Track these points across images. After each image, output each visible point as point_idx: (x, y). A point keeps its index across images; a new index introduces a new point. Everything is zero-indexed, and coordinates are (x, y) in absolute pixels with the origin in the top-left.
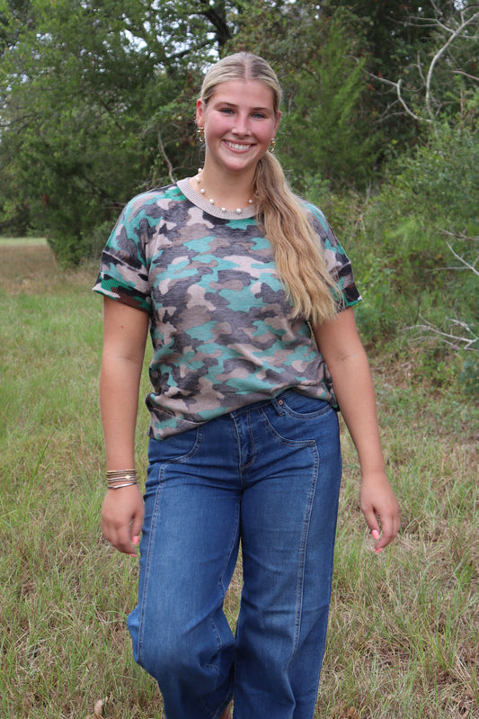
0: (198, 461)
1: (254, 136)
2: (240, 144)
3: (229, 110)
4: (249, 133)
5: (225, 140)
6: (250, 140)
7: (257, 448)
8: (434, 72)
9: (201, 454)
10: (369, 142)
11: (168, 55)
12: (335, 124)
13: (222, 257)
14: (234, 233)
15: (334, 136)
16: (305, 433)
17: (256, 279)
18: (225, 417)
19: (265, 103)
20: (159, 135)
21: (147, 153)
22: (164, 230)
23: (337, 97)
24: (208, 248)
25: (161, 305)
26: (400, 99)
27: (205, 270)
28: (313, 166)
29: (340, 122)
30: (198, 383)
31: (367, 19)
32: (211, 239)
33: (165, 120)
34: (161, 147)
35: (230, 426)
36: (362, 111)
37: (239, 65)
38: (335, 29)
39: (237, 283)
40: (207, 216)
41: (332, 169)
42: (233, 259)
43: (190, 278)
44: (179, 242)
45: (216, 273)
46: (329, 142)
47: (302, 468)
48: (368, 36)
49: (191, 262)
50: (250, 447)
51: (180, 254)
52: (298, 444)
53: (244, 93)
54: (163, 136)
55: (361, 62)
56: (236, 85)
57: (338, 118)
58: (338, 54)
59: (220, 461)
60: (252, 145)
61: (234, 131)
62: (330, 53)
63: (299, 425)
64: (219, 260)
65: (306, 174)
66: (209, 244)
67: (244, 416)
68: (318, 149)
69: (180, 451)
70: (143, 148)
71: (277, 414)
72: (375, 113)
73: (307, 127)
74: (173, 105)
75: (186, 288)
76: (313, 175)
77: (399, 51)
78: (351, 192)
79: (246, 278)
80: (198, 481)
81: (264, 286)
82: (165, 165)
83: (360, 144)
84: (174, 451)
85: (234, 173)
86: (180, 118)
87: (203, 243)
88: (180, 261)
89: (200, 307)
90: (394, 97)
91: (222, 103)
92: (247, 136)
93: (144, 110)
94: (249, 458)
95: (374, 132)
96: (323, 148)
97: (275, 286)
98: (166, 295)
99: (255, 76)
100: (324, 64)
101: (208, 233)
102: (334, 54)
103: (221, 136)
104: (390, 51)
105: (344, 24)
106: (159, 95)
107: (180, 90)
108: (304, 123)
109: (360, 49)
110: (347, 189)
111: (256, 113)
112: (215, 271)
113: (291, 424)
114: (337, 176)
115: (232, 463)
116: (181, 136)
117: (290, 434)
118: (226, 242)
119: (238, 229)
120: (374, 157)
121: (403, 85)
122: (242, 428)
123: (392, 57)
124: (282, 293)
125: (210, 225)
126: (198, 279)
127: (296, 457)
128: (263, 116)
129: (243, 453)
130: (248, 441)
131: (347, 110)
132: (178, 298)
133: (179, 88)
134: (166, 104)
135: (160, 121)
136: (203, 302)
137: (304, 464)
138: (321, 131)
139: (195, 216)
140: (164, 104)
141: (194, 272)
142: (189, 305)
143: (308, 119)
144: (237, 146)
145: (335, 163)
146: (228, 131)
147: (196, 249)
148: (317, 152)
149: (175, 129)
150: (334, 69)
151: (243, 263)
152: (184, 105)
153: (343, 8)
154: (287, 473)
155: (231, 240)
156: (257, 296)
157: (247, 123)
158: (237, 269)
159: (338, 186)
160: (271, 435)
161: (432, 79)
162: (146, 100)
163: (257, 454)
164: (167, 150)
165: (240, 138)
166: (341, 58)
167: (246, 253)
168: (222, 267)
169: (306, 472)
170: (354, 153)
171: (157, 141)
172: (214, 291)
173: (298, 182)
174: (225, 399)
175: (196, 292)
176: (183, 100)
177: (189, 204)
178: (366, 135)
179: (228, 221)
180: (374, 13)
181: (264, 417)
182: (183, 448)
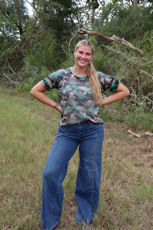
0: (69, 134)
1: (87, 59)
2: (83, 61)
3: (81, 52)
4: (85, 58)
5: (80, 60)
6: (86, 60)
7: (84, 132)
8: (70, 43)
9: (71, 132)
10: (57, 59)
11: (7, 36)
12: (48, 55)
13: (78, 86)
14: (81, 81)
15: (48, 57)
16: (95, 130)
17: (85, 91)
18: (77, 124)
19: (90, 52)
20: (6, 56)
21: (3, 60)
22: (66, 79)
23: (49, 48)
24: (75, 84)
25: (63, 96)
26: (63, 49)
27: (74, 89)
28: (44, 64)
29: (50, 54)
30: (70, 115)
31: (55, 31)
32: (76, 82)
33: (7, 52)
34: (7, 59)
35: (78, 127)
36: (55, 52)
37: (85, 42)
38: (48, 33)
39: (81, 92)
40: (75, 77)
41: (48, 65)
42: (80, 87)
43: (70, 90)
44: (69, 82)
45: (76, 90)
46: (47, 59)
47: (94, 138)
48: (56, 34)
49: (71, 87)
50: (82, 132)
51: (68, 85)
52: (93, 132)
53: (85, 49)
54: (7, 56)
55: (54, 41)
56: (84, 47)
57: (49, 53)
58: (49, 39)
59: (75, 134)
60: (86, 61)
61: (82, 58)
62: (47, 38)
63: (94, 128)
64: (77, 87)
65: (42, 66)
66: (75, 83)
67: (81, 125)
68: (45, 60)
69: (65, 131)
70: (2, 59)
71: (89, 125)
72: (58, 52)
73: (42, 55)
74: (9, 49)
75: (69, 93)
76: (43, 66)
77: (63, 38)
78: (52, 70)
79: (83, 91)
80: (68, 138)
81: (87, 93)
82: (8, 63)
83: (55, 59)
84: (64, 131)
85: (81, 68)
86: (11, 52)
87: (74, 83)
88: (68, 87)
89: (72, 97)
90: (62, 48)
91: (80, 51)
92: (85, 59)
93: (2, 50)
94: (82, 134)
95: (58, 57)
96: (46, 60)
97: (90, 93)
98: (64, 94)
99: (88, 45)
100: (46, 40)
101: (75, 80)
102: (48, 39)
103: (79, 58)
104: (61, 38)
105: (50, 32)
106: (6, 46)
107: (11, 45)
108: (41, 54)
109: (54, 37)
110: (51, 70)
111: (88, 54)
112: (76, 89)
113: (92, 128)
114: (49, 67)
115: (78, 135)
116: (12, 56)
117: (92, 130)
118: (79, 83)
119: (82, 80)
120: (58, 62)
121: (64, 46)
122: (81, 128)
123: (61, 39)
124: (91, 94)
125: (76, 79)
126: (72, 91)
127: (93, 135)
128: (89, 55)
129: (80, 133)
130: (82, 131)
131: (51, 52)
132: (67, 95)
133: (11, 44)
134: (8, 48)
135: (6, 53)
136: (73, 96)
137: (95, 137)
138: (45, 56)
139: (73, 76)
140: (7, 48)
141: (71, 89)
142: (70, 97)
143: (42, 53)
144: (82, 61)
145: (49, 64)
146: (80, 57)
147: (72, 84)
148: (44, 61)
149: (10, 55)
150: (48, 42)
151: (83, 88)
152: (12, 49)
153: (50, 28)
154: (90, 139)
155: (80, 83)
156: (85, 95)
157: (85, 56)
158: (81, 89)
159: (49, 69)
160: (87, 130)
161: (70, 45)
162: (2, 47)
163: (84, 134)
164: (8, 60)
165: (83, 59)
166: (50, 39)
167: (84, 86)
168: (78, 89)
169: (95, 139)
170: (53, 61)
171: (5, 57)
172: (75, 94)
173: (40, 68)
174: (77, 119)
175: (71, 94)
176: (12, 47)
177: (71, 73)
178: (56, 57)
179: (80, 78)
180: (57, 29)
181: (86, 125)
182: (66, 131)
